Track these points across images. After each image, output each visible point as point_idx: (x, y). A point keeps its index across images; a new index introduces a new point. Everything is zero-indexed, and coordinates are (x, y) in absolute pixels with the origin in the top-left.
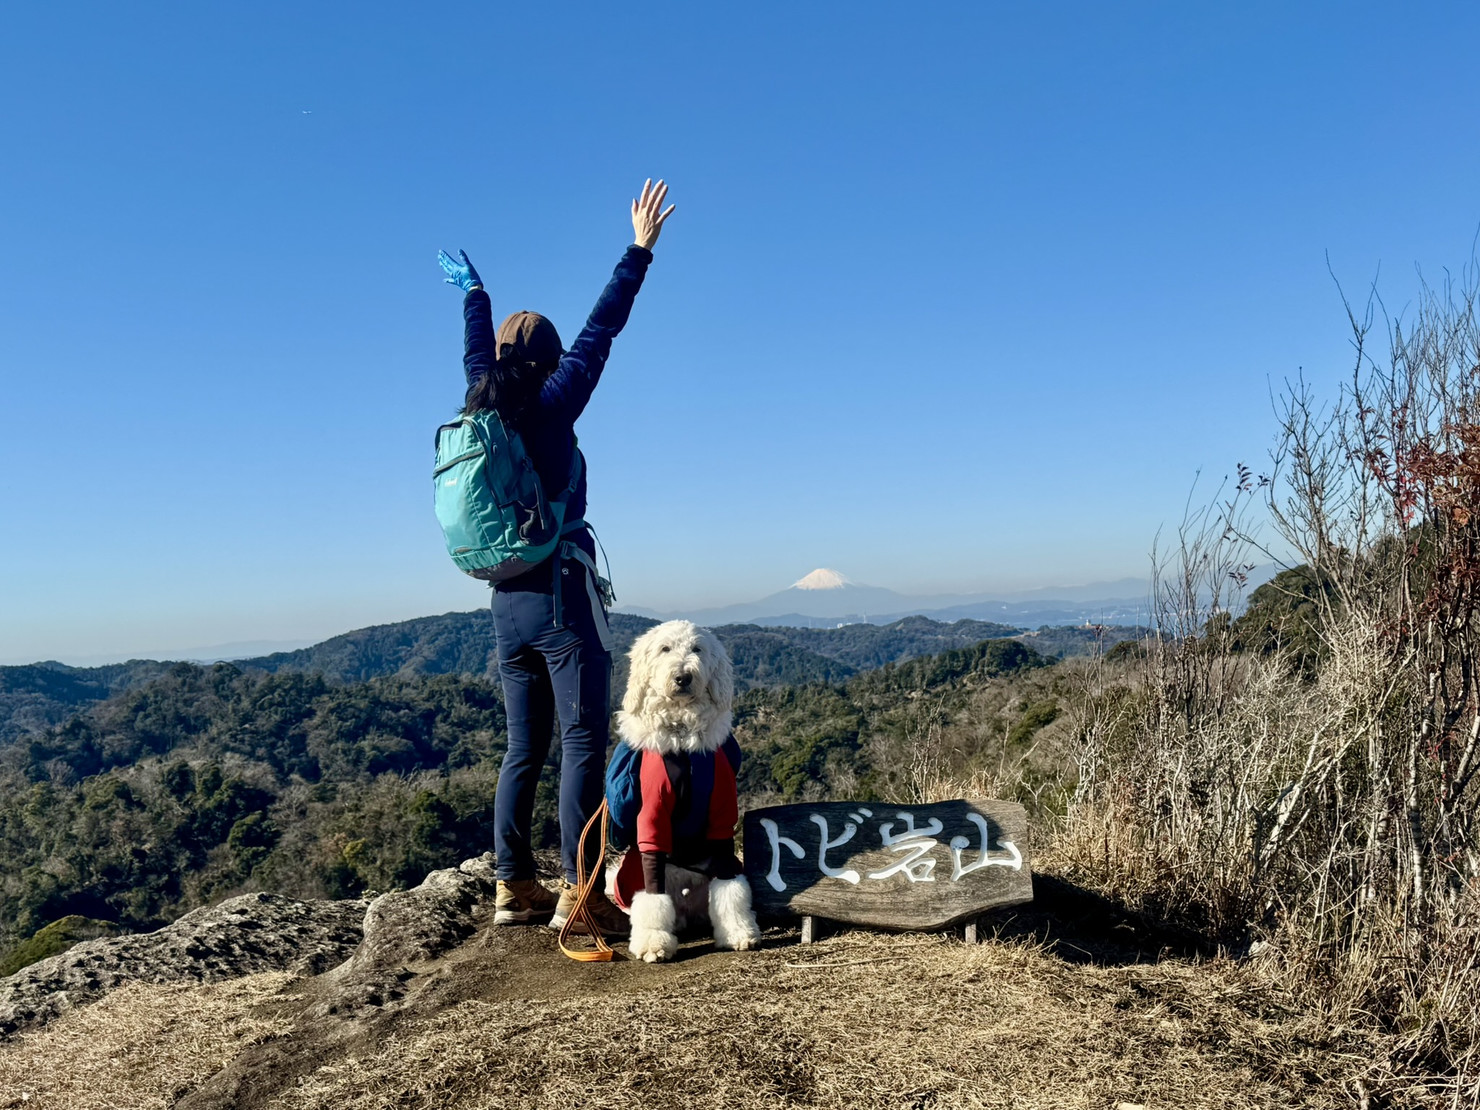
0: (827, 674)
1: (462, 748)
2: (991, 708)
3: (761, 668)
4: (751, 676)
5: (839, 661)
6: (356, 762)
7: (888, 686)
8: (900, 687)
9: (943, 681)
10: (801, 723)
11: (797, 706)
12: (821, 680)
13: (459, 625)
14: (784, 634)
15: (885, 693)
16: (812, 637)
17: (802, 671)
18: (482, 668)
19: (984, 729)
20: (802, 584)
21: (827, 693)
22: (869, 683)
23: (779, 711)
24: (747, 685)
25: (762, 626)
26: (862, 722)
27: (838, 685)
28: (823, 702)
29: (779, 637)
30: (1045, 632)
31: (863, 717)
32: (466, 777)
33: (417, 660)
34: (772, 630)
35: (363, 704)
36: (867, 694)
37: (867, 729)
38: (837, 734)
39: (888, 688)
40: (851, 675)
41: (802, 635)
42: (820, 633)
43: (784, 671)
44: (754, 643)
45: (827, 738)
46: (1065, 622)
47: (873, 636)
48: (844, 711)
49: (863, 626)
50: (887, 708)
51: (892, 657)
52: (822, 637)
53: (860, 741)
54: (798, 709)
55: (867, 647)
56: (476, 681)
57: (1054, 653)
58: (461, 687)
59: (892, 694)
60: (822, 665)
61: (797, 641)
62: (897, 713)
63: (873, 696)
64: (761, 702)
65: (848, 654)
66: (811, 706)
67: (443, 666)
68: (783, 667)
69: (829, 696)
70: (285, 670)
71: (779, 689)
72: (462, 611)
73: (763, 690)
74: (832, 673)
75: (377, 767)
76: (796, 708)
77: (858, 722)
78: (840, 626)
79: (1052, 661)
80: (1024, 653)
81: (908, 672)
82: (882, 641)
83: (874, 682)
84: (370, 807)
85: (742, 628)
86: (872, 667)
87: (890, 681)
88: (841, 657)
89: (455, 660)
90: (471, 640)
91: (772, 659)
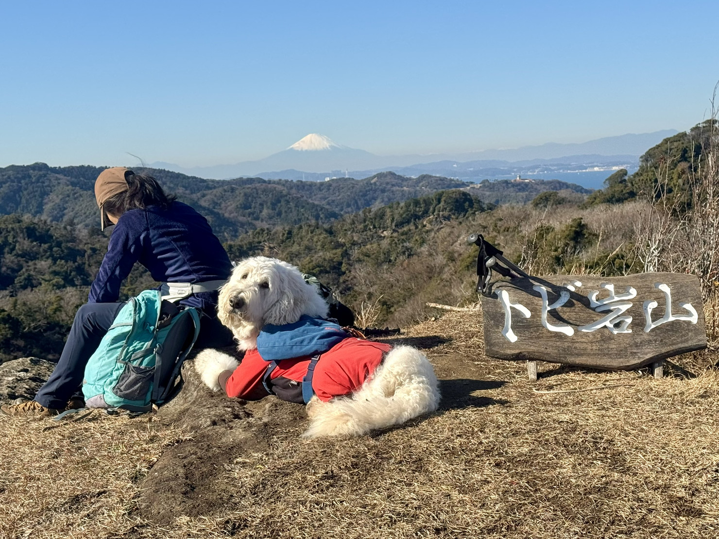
0: (317, 217)
1: (26, 274)
2: (446, 243)
3: (265, 212)
4: (257, 219)
5: (327, 207)
7: (366, 226)
8: (374, 227)
9: (408, 222)
11: (294, 241)
12: (313, 222)
13: (20, 176)
14: (284, 185)
15: (363, 232)
16: (306, 188)
17: (298, 215)
18: (40, 210)
19: (440, 259)
20: (296, 146)
21: (318, 231)
22: (351, 224)
23: (280, 246)
24: (254, 225)
25: (266, 179)
26: (346, 254)
27: (326, 226)
28: (315, 239)
29: (279, 188)
30: (486, 185)
31: (346, 250)
34: (274, 182)
36: (349, 233)
37: (349, 259)
38: (326, 264)
39: (365, 229)
40: (336, 218)
41: (298, 186)
42: (312, 185)
43: (283, 215)
44: (260, 192)
45: (318, 267)
46: (501, 178)
47: (353, 187)
48: (331, 246)
49: (345, 180)
50: (364, 243)
51: (368, 204)
52: (314, 188)
53: (343, 269)
54: (295, 244)
55: (349, 196)
56: (36, 220)
57: (493, 201)
58: (24, 225)
59: (369, 233)
60: (313, 210)
61: (294, 191)
62: (372, 247)
63: (354, 234)
64: (266, 239)
65: (333, 201)
66: (305, 242)
67: (8, 209)
68: (283, 211)
69: (320, 234)
71: (279, 229)
72: (22, 165)
73: (268, 229)
74: (321, 216)
76: (293, 244)
77: (342, 254)
78: (327, 179)
79: (491, 208)
80: (470, 201)
81: (381, 216)
82: (361, 191)
83: (354, 223)
85: (250, 181)
86: (352, 212)
87: (367, 222)
88: (329, 204)
89: (18, 204)
90: (30, 188)
91: (274, 205)
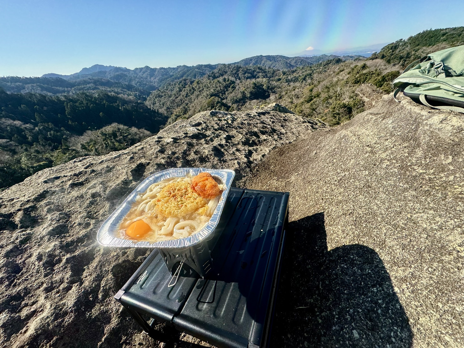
0: (308, 64)
3: (299, 63)
6: (245, 78)
8: (319, 66)
9: (326, 65)
10: (304, 72)
18: (261, 64)
19: (332, 73)
26: (313, 72)
29: (302, 58)
30: (344, 57)
32: (258, 80)
33: (252, 63)
35: (246, 69)
39: (317, 66)
45: (307, 74)
46: (347, 55)
51: (319, 61)
53: (312, 75)
57: (344, 60)
64: (298, 69)
70: (236, 65)
71: (301, 67)
75: (247, 78)
80: (340, 60)
81: (321, 64)
84: (246, 84)
